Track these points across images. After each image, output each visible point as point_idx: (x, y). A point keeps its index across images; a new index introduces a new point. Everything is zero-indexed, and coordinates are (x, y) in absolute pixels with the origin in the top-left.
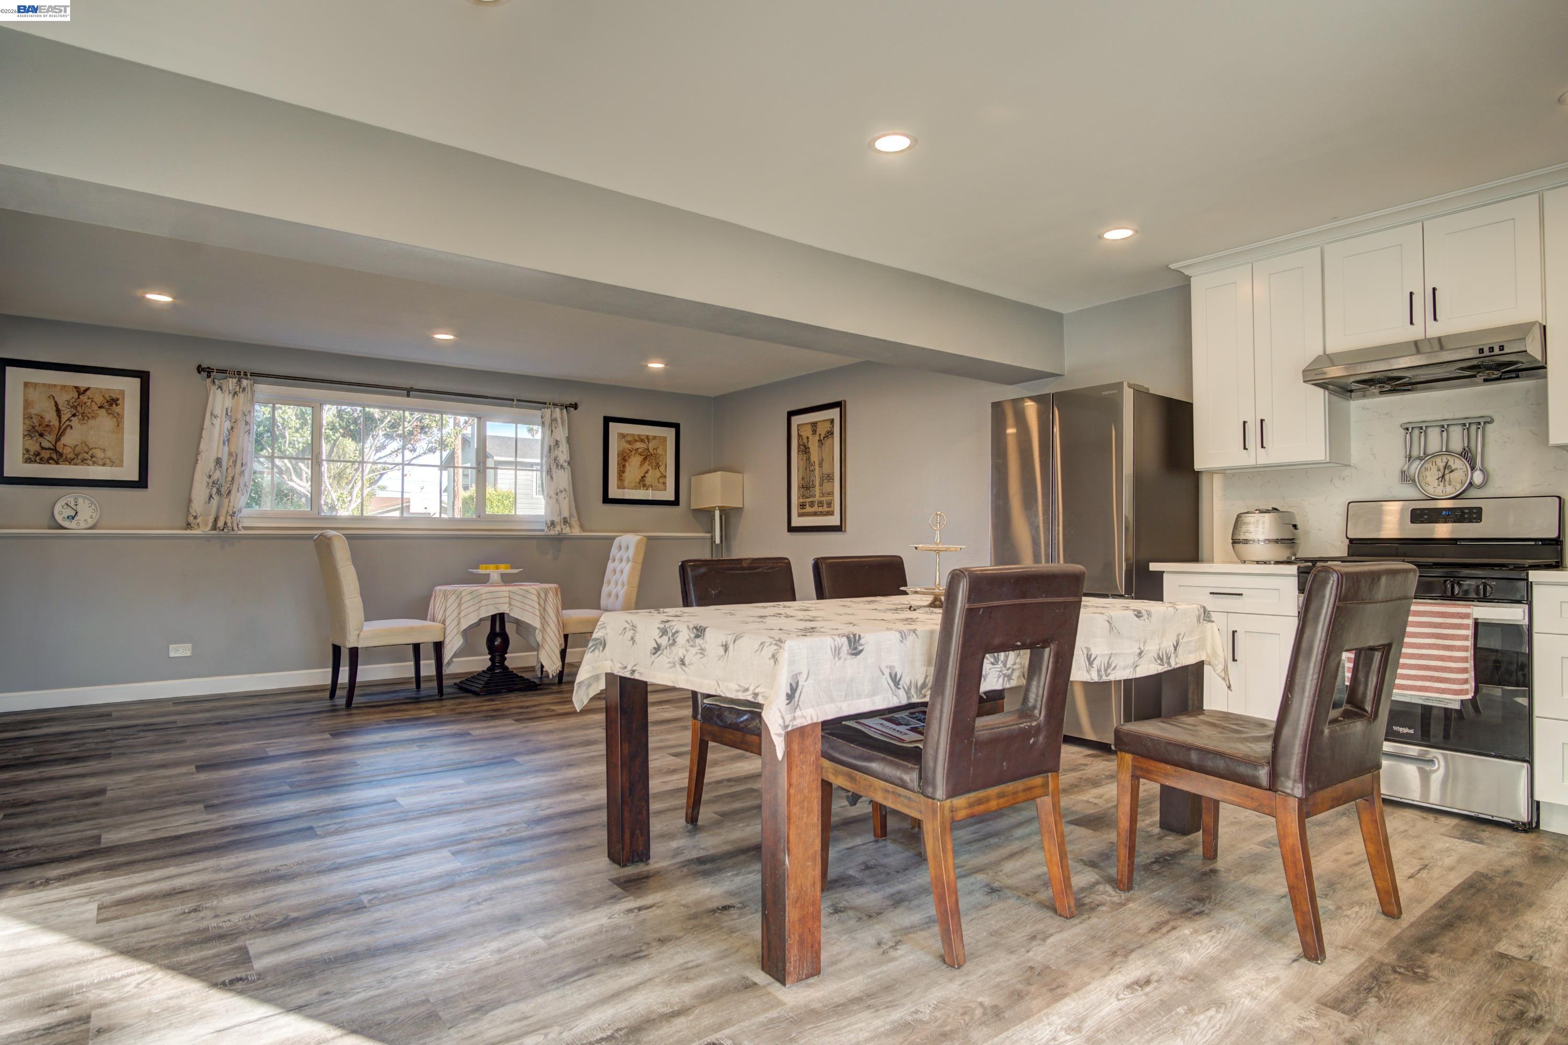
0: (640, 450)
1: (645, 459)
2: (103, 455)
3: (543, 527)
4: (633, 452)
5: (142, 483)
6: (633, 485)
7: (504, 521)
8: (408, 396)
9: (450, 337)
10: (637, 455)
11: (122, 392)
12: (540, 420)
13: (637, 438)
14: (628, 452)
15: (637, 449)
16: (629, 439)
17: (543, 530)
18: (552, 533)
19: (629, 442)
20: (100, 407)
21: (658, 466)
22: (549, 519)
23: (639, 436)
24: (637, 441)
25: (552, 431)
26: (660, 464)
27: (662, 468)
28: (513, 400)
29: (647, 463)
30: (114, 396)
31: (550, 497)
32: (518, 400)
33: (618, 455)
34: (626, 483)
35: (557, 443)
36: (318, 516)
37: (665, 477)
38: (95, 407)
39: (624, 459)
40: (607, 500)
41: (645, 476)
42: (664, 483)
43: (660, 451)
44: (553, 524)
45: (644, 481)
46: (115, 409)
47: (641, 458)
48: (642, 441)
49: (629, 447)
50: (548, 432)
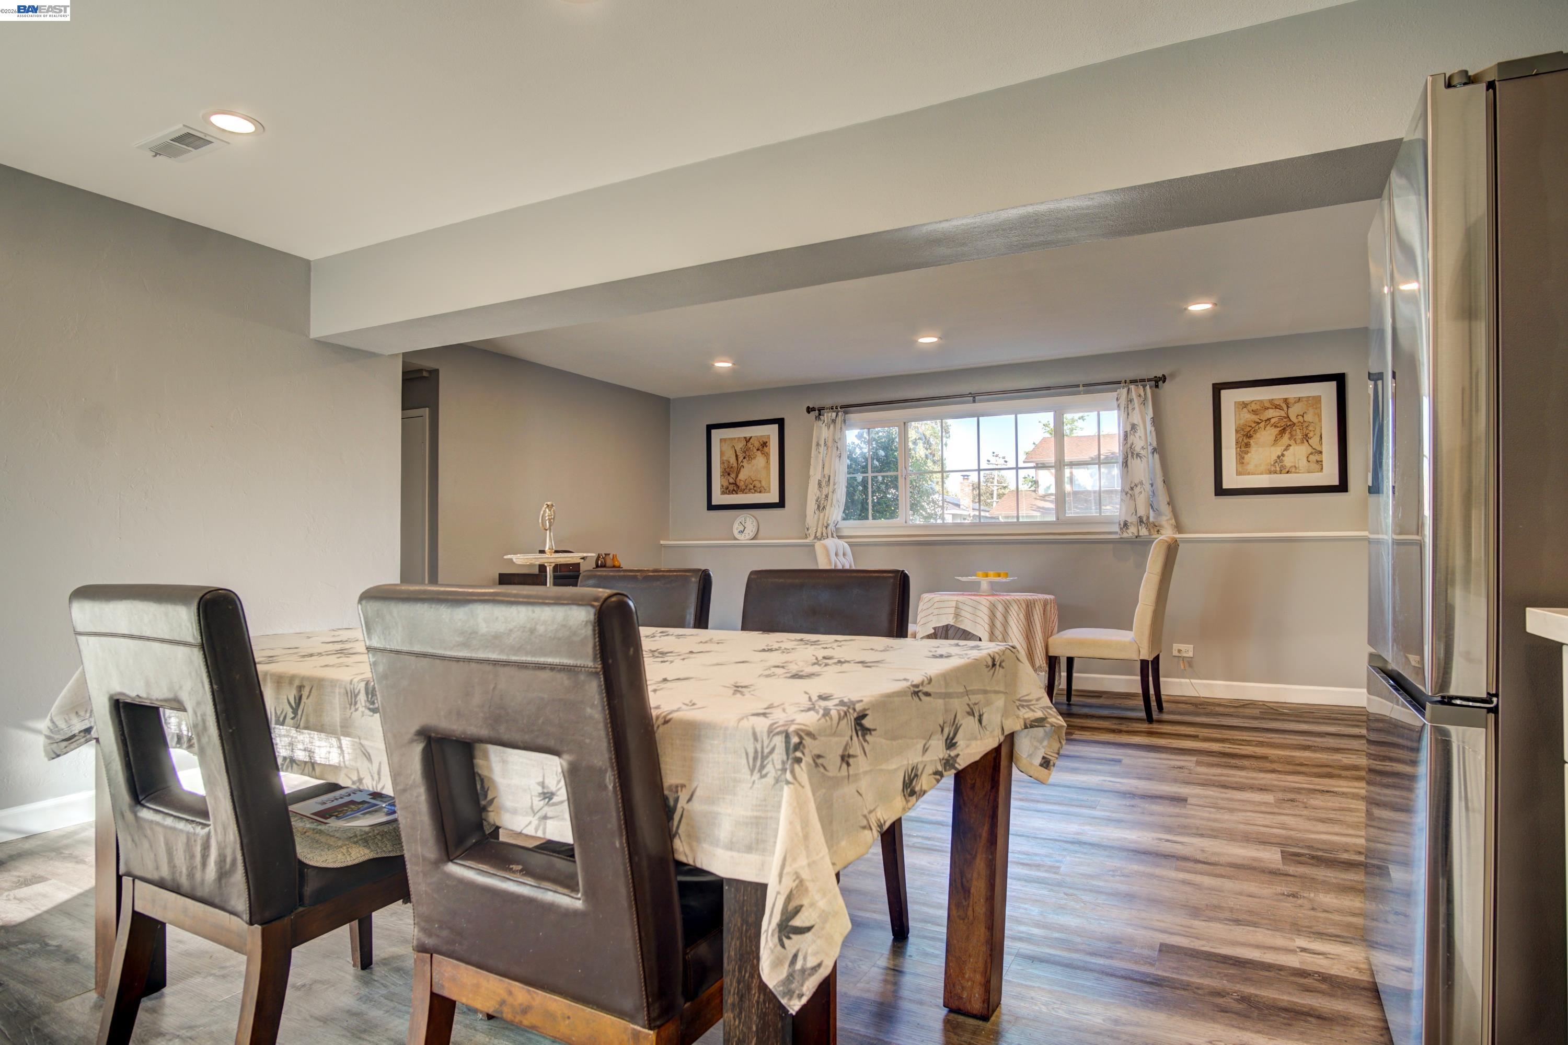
0: (1273, 421)
1: (1283, 431)
2: (759, 485)
3: (1116, 528)
4: (1262, 425)
5: (781, 504)
6: (1263, 468)
7: (1078, 524)
8: (974, 401)
9: (934, 340)
10: (1268, 428)
11: (769, 437)
12: (1115, 403)
13: (1267, 405)
14: (1253, 425)
15: (1269, 419)
16: (1254, 407)
17: (1116, 533)
18: (1125, 535)
19: (1255, 412)
20: (758, 450)
21: (1306, 438)
22: (1123, 519)
23: (1271, 401)
24: (1268, 408)
25: (1128, 414)
26: (1311, 435)
27: (1314, 441)
28: (1078, 386)
29: (1287, 436)
30: (765, 440)
31: (1126, 494)
32: (1084, 386)
33: (1237, 431)
34: (1250, 467)
35: (1134, 427)
36: (905, 525)
37: (1321, 452)
38: (755, 450)
39: (1246, 437)
40: (1220, 491)
41: (1283, 455)
42: (1319, 462)
43: (1309, 417)
44: (1126, 525)
45: (1282, 461)
46: (766, 449)
47: (1275, 431)
48: (1277, 407)
49: (1256, 418)
50: (1123, 415)
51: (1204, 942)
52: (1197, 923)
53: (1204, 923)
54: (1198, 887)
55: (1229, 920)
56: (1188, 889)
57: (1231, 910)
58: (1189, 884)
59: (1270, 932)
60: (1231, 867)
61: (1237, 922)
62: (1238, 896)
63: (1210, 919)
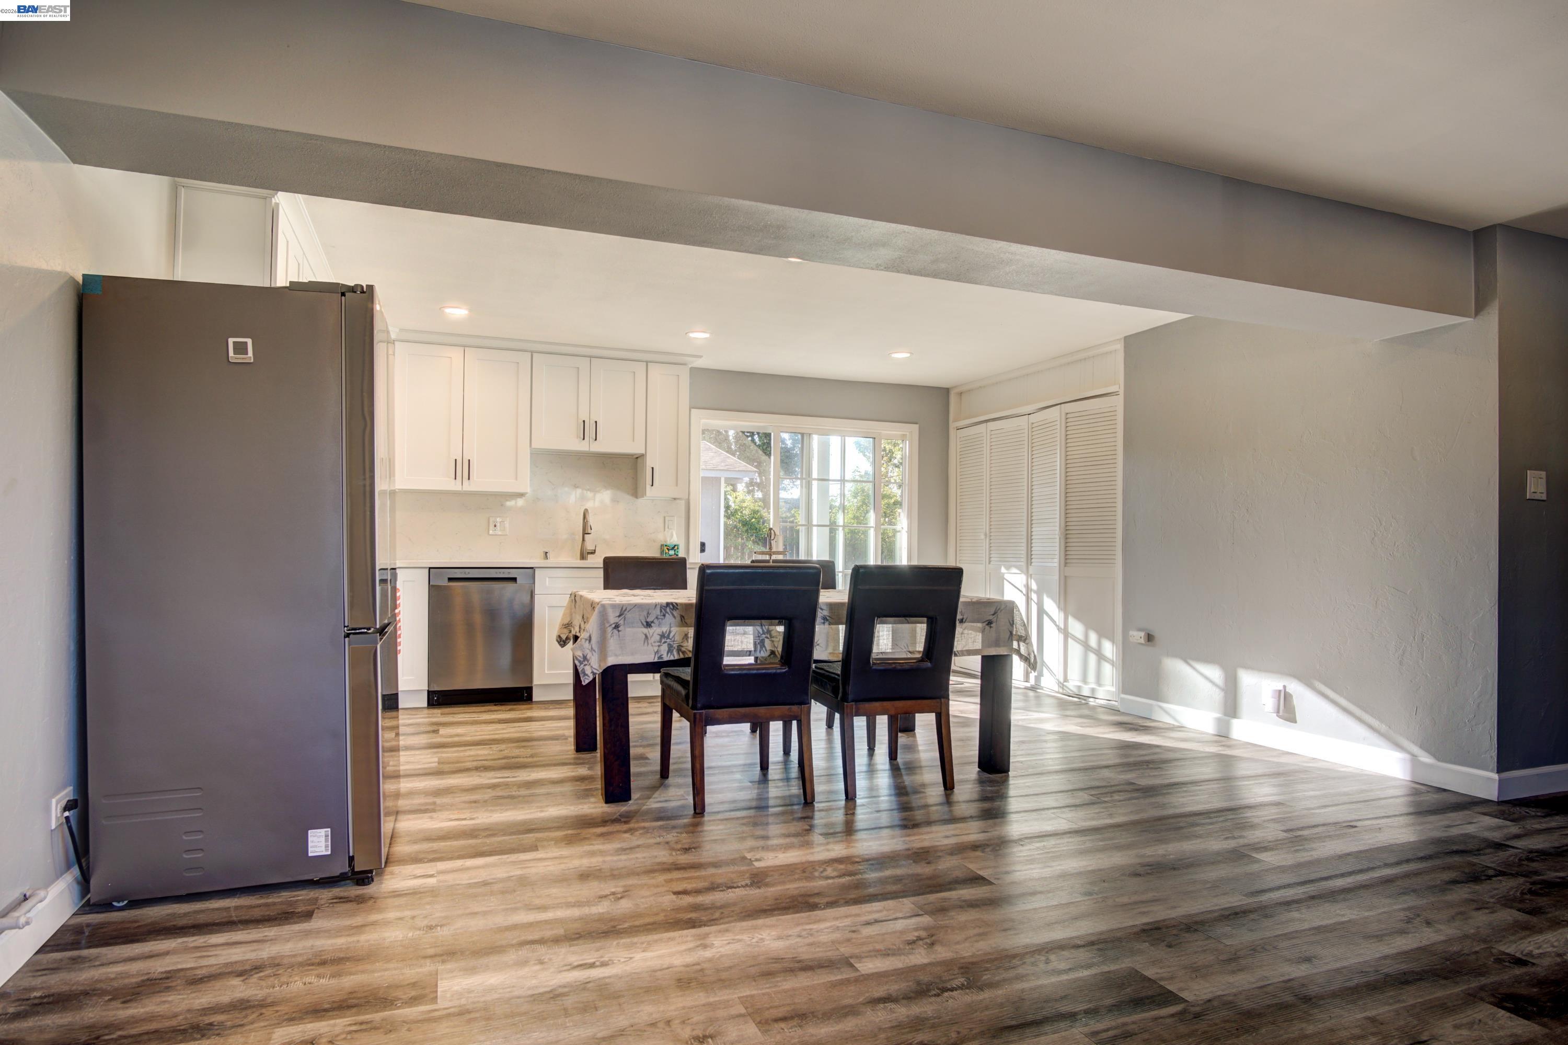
51: (508, 860)
52: (519, 872)
53: (512, 874)
54: (530, 908)
55: (492, 883)
56: (537, 902)
57: (492, 893)
58: (539, 908)
59: (458, 882)
60: (502, 946)
61: (485, 884)
62: (489, 909)
63: (509, 878)
